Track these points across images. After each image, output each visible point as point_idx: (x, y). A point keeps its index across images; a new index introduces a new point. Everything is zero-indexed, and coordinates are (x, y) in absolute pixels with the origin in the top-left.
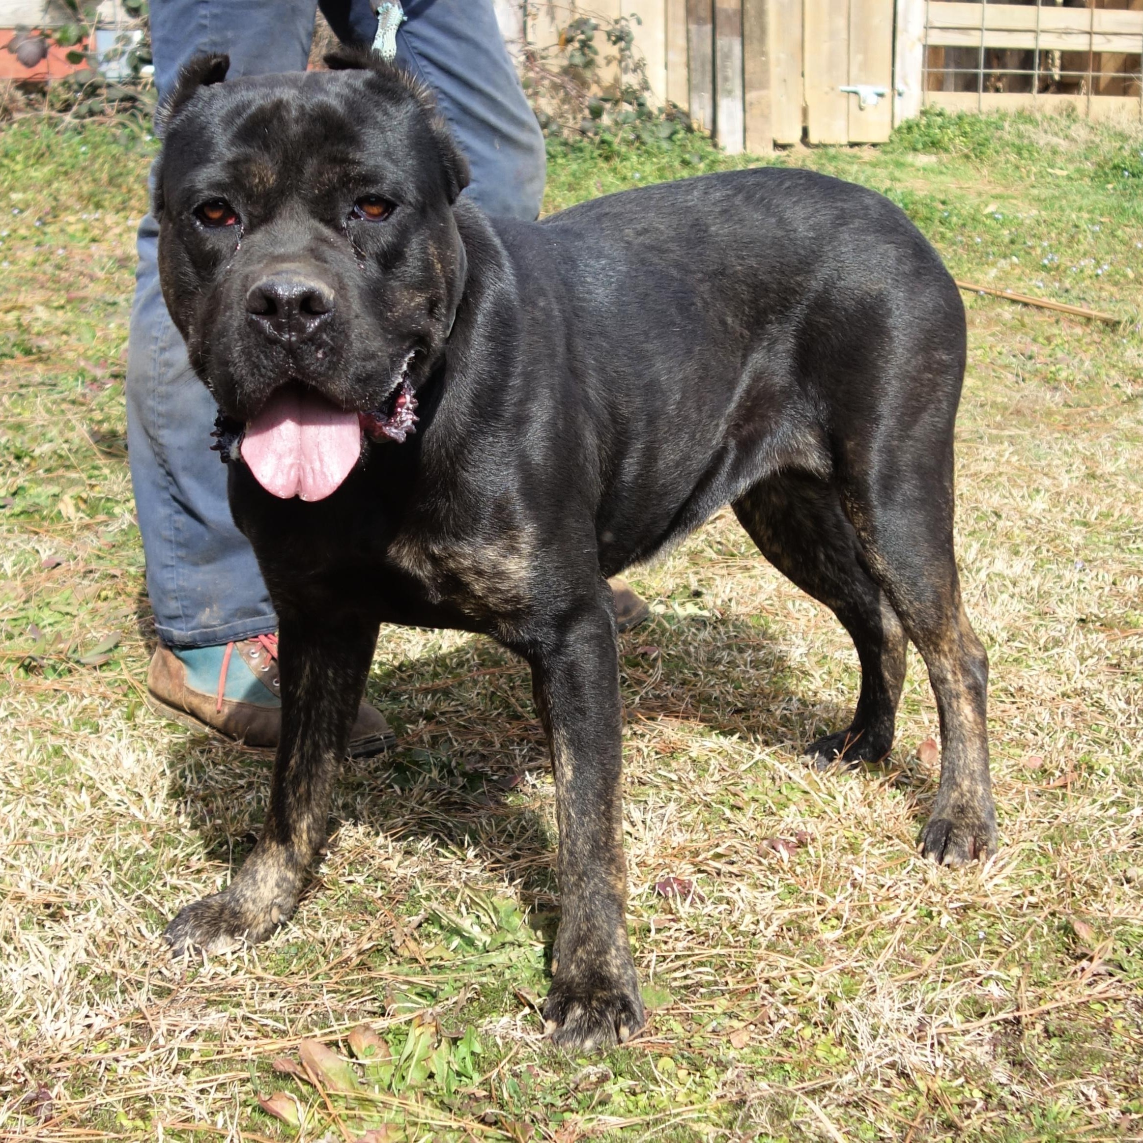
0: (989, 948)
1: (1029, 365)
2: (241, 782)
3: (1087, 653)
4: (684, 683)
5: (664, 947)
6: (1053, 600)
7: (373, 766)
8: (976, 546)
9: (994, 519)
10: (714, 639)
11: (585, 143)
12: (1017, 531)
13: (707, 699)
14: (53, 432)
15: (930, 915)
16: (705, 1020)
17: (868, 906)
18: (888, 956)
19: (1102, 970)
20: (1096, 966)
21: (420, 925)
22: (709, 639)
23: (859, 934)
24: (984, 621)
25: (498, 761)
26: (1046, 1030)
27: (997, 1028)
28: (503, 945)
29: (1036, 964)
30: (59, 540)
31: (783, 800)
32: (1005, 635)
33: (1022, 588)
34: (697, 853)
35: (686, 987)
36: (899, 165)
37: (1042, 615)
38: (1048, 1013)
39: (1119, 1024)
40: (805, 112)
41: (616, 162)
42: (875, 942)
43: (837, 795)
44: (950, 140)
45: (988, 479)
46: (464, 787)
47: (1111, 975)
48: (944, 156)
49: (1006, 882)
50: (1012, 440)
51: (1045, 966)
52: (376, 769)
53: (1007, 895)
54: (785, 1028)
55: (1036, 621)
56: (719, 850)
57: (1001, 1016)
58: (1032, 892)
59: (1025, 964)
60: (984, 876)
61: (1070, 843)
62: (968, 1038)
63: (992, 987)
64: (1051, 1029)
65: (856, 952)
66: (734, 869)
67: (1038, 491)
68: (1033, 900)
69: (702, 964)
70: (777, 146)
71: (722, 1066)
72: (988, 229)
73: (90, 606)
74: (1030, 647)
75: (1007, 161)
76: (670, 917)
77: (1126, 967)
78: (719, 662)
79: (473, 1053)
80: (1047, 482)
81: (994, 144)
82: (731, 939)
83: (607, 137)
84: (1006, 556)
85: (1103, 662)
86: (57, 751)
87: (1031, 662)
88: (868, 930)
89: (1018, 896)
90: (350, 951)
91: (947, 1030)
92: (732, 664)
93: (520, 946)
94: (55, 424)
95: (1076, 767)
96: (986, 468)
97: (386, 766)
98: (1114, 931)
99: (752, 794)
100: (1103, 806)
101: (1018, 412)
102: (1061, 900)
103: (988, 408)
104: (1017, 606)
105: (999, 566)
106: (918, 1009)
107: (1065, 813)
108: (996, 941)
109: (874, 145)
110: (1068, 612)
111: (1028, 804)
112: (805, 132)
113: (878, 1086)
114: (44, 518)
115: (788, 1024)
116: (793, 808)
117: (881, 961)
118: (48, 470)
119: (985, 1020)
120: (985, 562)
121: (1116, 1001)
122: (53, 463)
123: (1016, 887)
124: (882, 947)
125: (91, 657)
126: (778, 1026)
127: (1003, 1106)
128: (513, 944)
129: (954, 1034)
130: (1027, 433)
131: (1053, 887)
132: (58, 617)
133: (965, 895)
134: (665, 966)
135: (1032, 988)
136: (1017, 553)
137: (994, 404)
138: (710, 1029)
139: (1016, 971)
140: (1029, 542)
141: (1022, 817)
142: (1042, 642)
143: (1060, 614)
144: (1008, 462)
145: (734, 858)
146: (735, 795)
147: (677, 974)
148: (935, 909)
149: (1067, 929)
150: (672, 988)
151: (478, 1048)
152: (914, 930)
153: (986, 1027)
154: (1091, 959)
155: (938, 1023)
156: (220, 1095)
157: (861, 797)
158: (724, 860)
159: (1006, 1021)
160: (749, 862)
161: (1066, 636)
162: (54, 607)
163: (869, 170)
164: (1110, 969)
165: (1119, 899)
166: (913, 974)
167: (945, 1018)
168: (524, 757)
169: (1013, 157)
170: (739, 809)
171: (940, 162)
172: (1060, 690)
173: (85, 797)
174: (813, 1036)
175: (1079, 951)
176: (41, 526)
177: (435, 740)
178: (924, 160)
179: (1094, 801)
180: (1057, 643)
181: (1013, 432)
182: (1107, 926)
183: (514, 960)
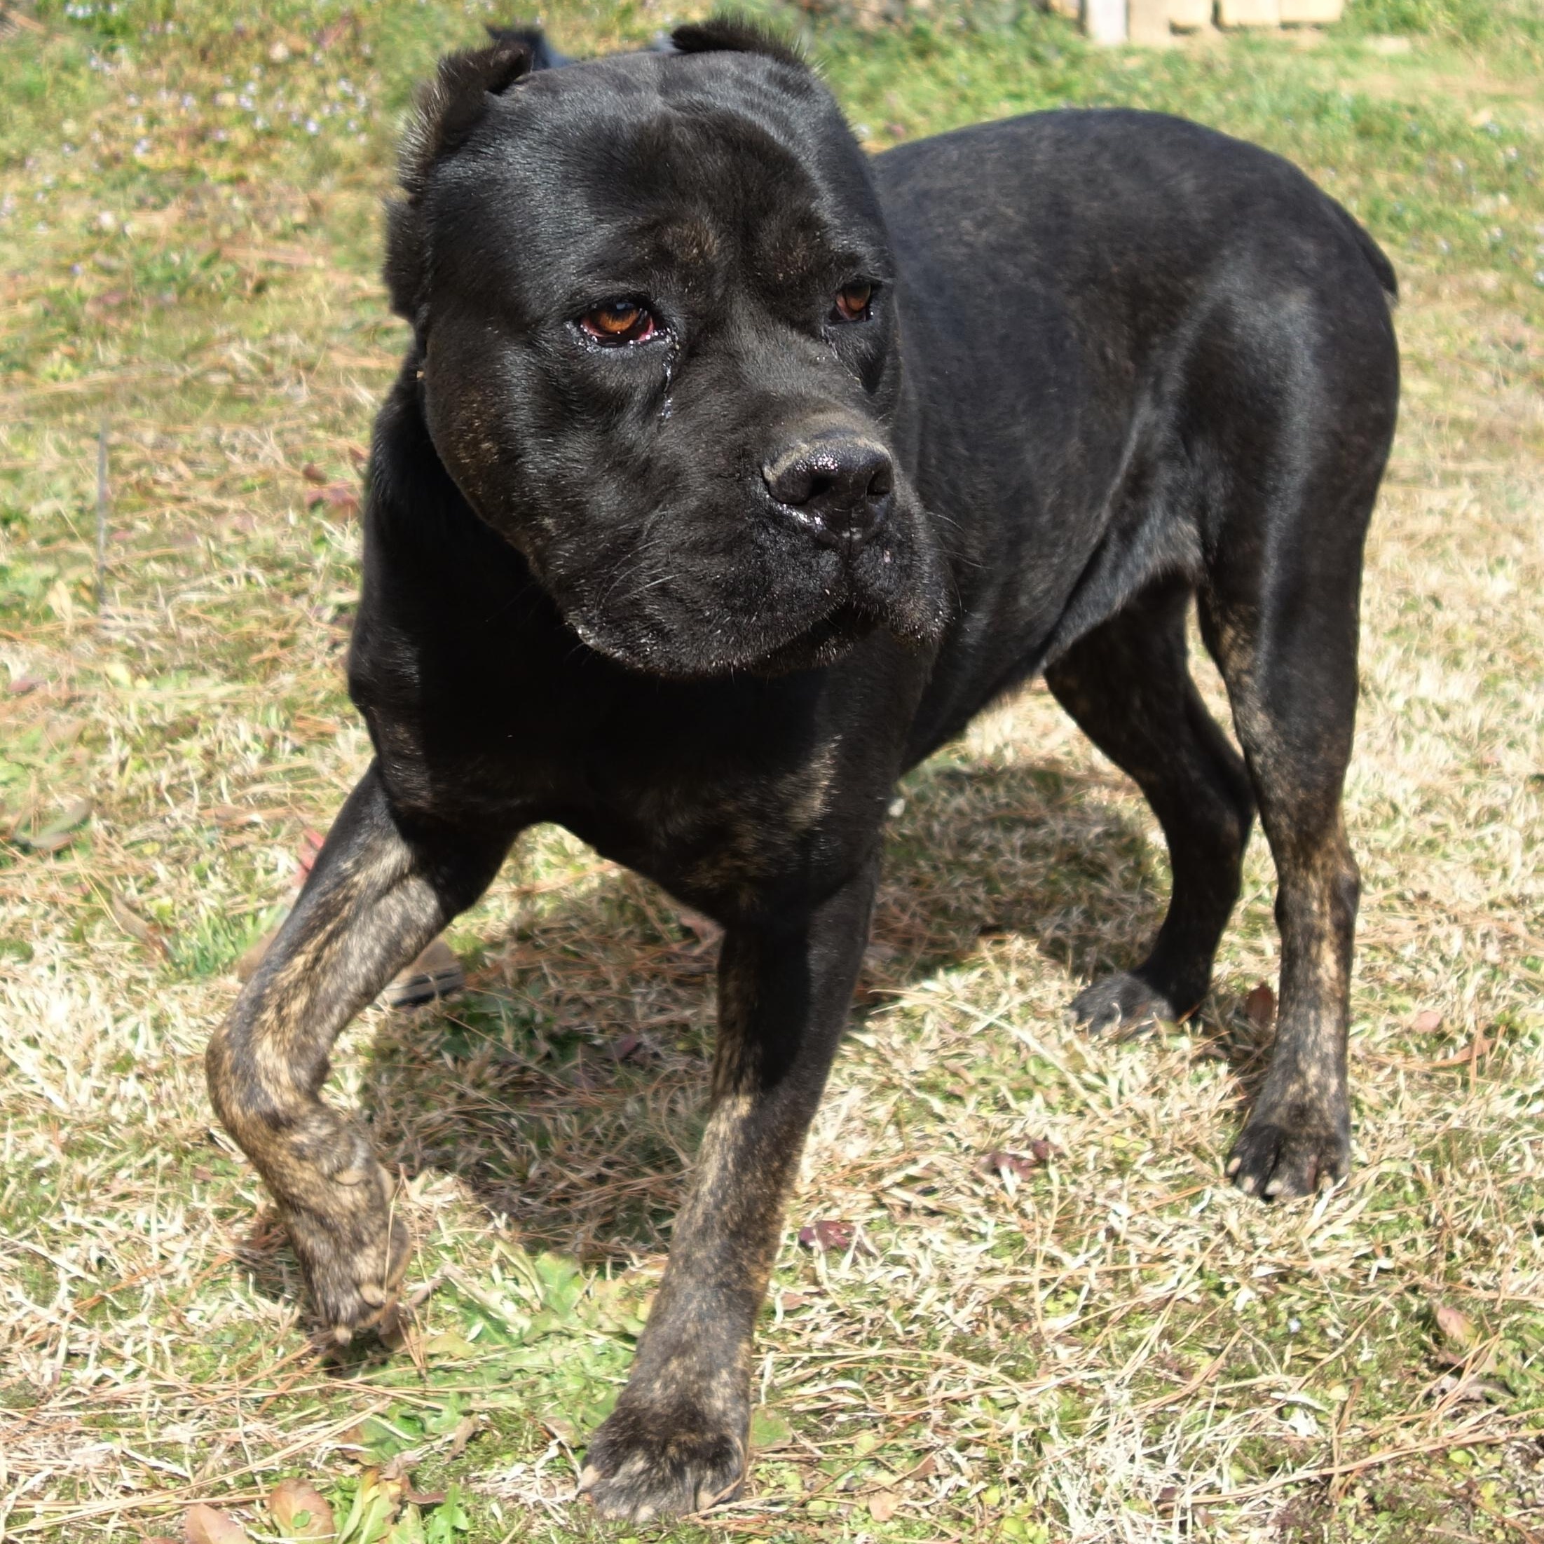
0: (1300, 1350)
1: (1517, 360)
4: (916, 882)
5: (794, 1341)
6: (1500, 744)
7: (418, 1021)
8: (1395, 653)
9: (1429, 608)
10: (974, 808)
11: (891, 33)
12: (1462, 628)
13: (943, 909)
14: (62, 483)
15: (1220, 1290)
16: (837, 1470)
17: (1127, 1272)
18: (1140, 1363)
19: (1475, 1392)
20: (1466, 1385)
21: (427, 1298)
22: (967, 808)
23: (1103, 1321)
24: (1387, 779)
25: (608, 1016)
26: (1371, 1499)
27: (1294, 1493)
28: (546, 1335)
29: (1371, 1380)
30: (42, 648)
31: (1030, 1085)
32: (1416, 802)
33: (1455, 724)
34: (878, 1175)
35: (817, 1412)
36: (1353, 54)
37: (1480, 767)
38: (1381, 1467)
39: (1489, 1490)
41: (935, 60)
42: (1123, 1337)
43: (1110, 1077)
44: (1430, 15)
45: (1430, 543)
46: (548, 1056)
47: (1489, 1401)
48: (1421, 41)
49: (1350, 1231)
50: (1476, 479)
51: (1384, 1384)
52: (424, 1026)
53: (1346, 1255)
54: (959, 1488)
55: (1470, 777)
56: (913, 1170)
57: (1301, 1473)
58: (1388, 1251)
59: (1353, 1378)
60: (1314, 1221)
61: (1459, 1163)
62: (1245, 1510)
63: (1297, 1417)
64: (1379, 1498)
65: (1093, 1353)
66: (931, 1202)
67: (1501, 562)
68: (1386, 1263)
69: (847, 1374)
70: (1176, 30)
72: (1476, 149)
73: (66, 754)
74: (1452, 823)
75: (1515, 45)
76: (813, 1289)
77: (1515, 1384)
78: (971, 847)
79: (456, 1530)
80: (1518, 547)
81: (1495, 21)
82: (899, 1330)
83: (923, 23)
84: (1438, 671)
87: (1450, 849)
88: (1116, 1316)
89: (1365, 1257)
91: (1212, 1498)
92: (993, 850)
93: (570, 1337)
94: (66, 469)
95: (1489, 1032)
96: (1429, 525)
97: (438, 1022)
98: (1505, 1323)
99: (982, 1073)
100: (1522, 1100)
101: (1490, 434)
102: (1430, 1266)
103: (1445, 429)
104: (1443, 754)
105: (1426, 686)
106: (1171, 1459)
107: (1462, 1110)
108: (1315, 1339)
109: (1318, 27)
110: (1519, 763)
111: (1404, 1096)
112: (1216, 10)
114: (25, 615)
115: (963, 1482)
116: (1038, 1099)
117: (1127, 1371)
118: (46, 541)
119: (1276, 1480)
120: (1405, 680)
121: (1491, 1447)
122: (53, 531)
123: (1362, 1242)
124: (1132, 1345)
125: (47, 839)
126: (948, 1483)
128: (560, 1333)
129: (1223, 1505)
130: (1500, 467)
131: (1421, 1243)
132: (17, 771)
133: (1280, 1255)
134: (789, 1374)
135: (1361, 1422)
136: (1457, 663)
137: (1456, 423)
138: (841, 1484)
139: (1339, 1392)
140: (1481, 644)
141: (1393, 1116)
142: (1471, 815)
143: (1507, 768)
144: (1465, 515)
145: (937, 1182)
146: (955, 1074)
147: (808, 1390)
148: (1228, 1280)
149: (1427, 1319)
150: (793, 1414)
151: (463, 1523)
152: (1191, 1316)
153: (1277, 1491)
154: (1458, 1373)
155: (1197, 1484)
157: (1146, 1080)
158: (919, 1186)
159: (1309, 1482)
160: (958, 1190)
161: (1508, 805)
162: (11, 756)
163: (1307, 63)
164: (1489, 1390)
165: (1524, 1263)
166: (1175, 1395)
167: (1210, 1475)
168: (651, 1006)
169: (1522, 39)
170: (959, 1098)
171: (1415, 49)
172: (1486, 898)
174: (1002, 1502)
175: (1442, 1359)
176: (19, 627)
177: (523, 976)
178: (1392, 45)
179: (1510, 1092)
180: (1494, 815)
181: (1479, 465)
182: (1492, 1315)
183: (557, 1361)
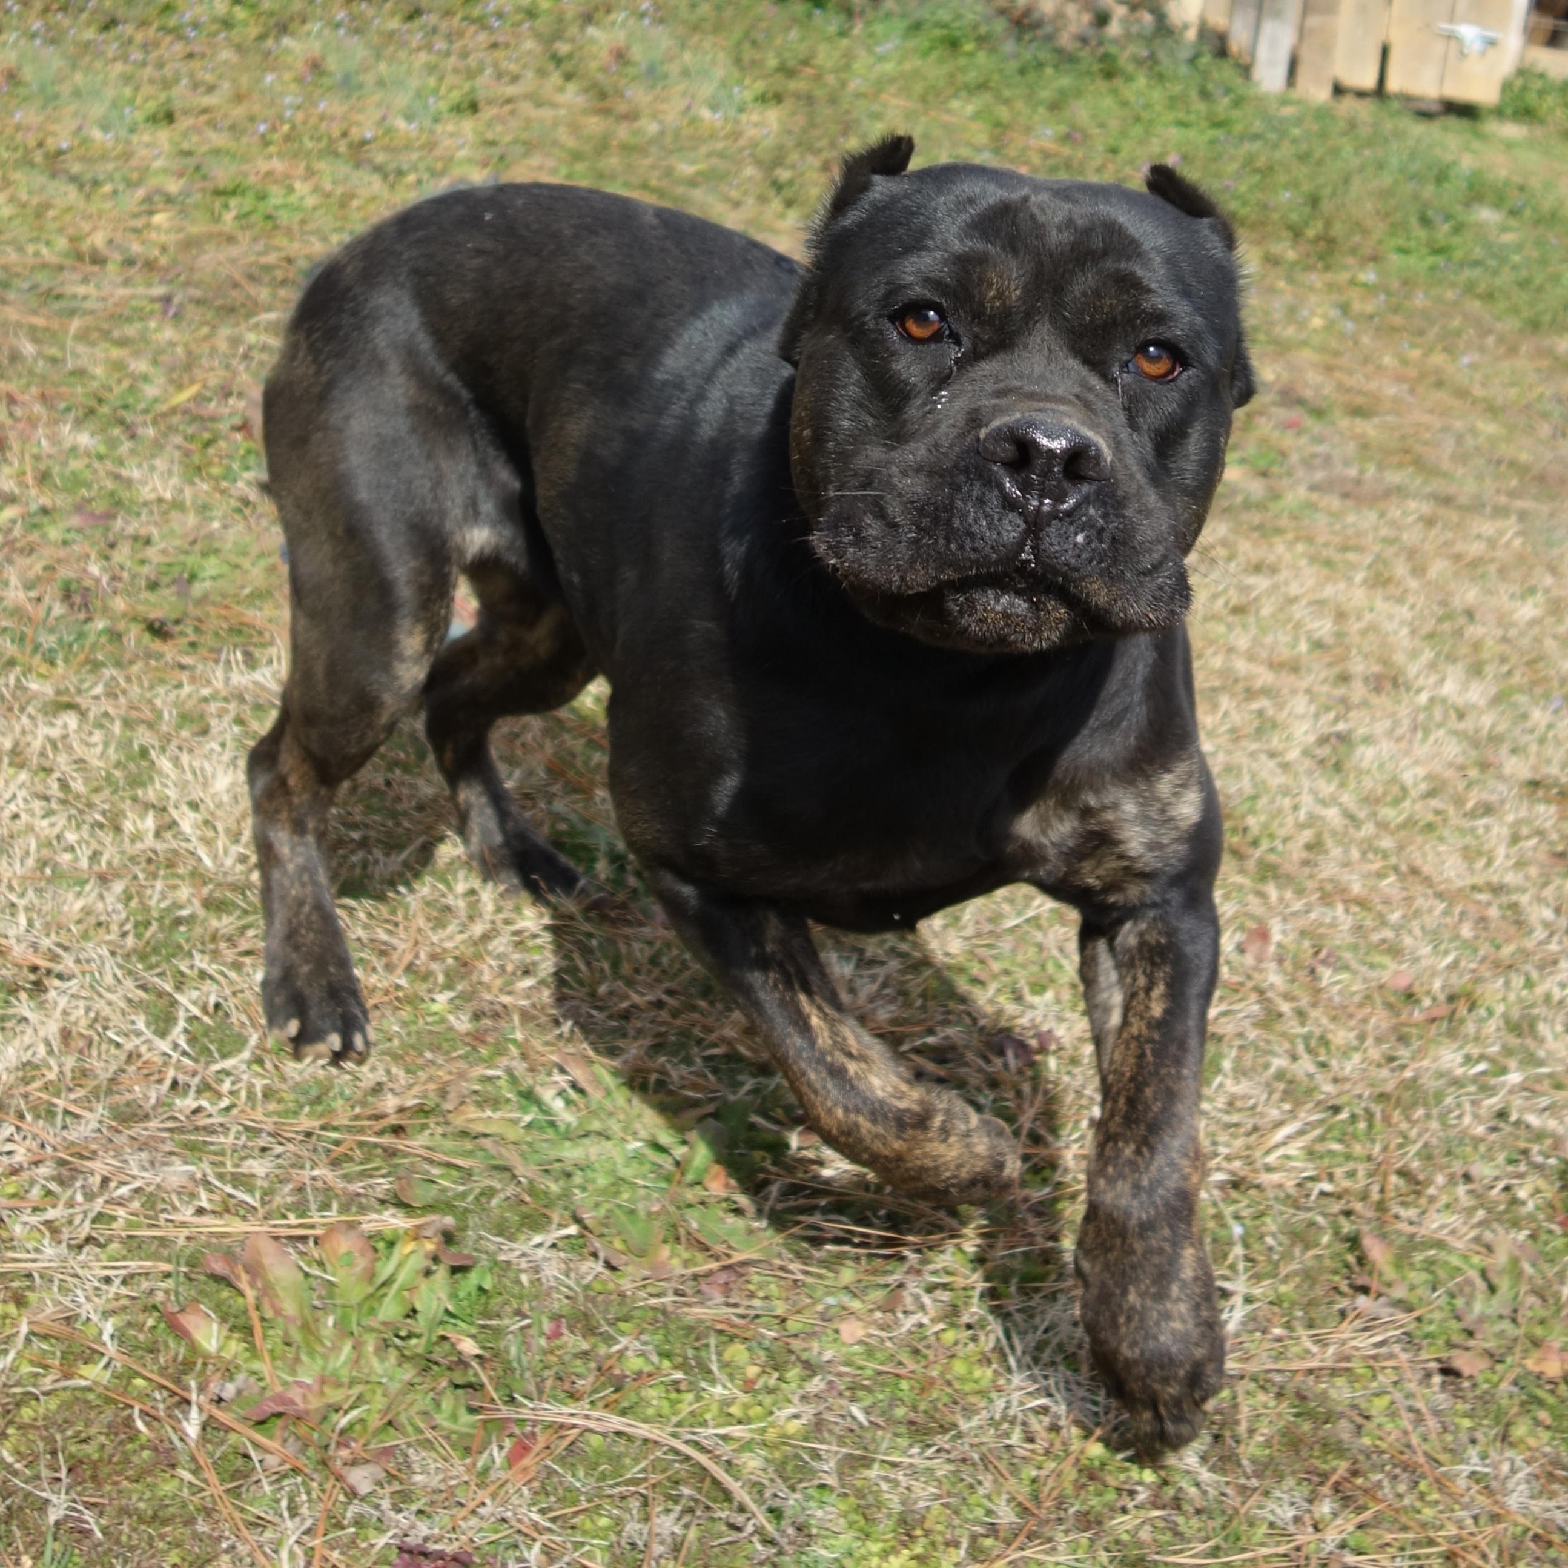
2: (356, 835)
3: (1525, 831)
6: (1505, 748)
8: (1428, 655)
9: (1462, 620)
11: (1084, 54)
12: (1489, 643)
16: (818, 1294)
19: (1385, 1315)
20: (1377, 1306)
28: (588, 1133)
31: (1045, 981)
32: (1423, 787)
33: (1467, 725)
37: (1484, 766)
40: (1385, 53)
41: (1118, 82)
44: (1549, 110)
45: (1473, 564)
48: (1539, 131)
49: (1300, 1154)
50: (1523, 516)
53: (1294, 1175)
54: (921, 1325)
55: (1473, 773)
58: (1331, 1176)
61: (1406, 1109)
66: (941, 1070)
67: (1532, 590)
68: (1327, 1187)
70: (1338, 89)
71: (811, 1368)
74: (1451, 811)
79: (480, 1289)
80: (1549, 580)
83: (1113, 49)
84: (1462, 676)
85: (1544, 847)
86: (144, 752)
87: (1446, 833)
89: (1310, 1179)
90: (390, 1103)
93: (608, 1138)
95: (1452, 998)
96: (1476, 549)
98: (1421, 1256)
99: (1006, 965)
101: (1542, 478)
102: (1365, 1196)
103: (1503, 467)
104: (1453, 750)
105: (1449, 688)
110: (1518, 768)
111: (1370, 1042)
112: (1382, 77)
113: (1016, 1438)
115: (925, 1320)
116: (1050, 994)
120: (1432, 680)
123: (1311, 1166)
126: (912, 1319)
127: (1177, 1503)
128: (599, 1134)
130: (1545, 508)
131: (1361, 1174)
133: (1236, 1165)
136: (1479, 672)
137: (1513, 464)
140: (1503, 659)
141: (1356, 1059)
142: (1470, 805)
143: (1507, 770)
144: (1508, 545)
145: (950, 1053)
146: (982, 962)
149: (1354, 1242)
151: (488, 1284)
154: (1374, 1296)
156: (124, 1291)
158: (934, 1055)
161: (1502, 802)
172: (1469, 881)
173: (150, 823)
174: (956, 1343)
175: (1362, 1281)
180: (1488, 809)
181: (1528, 504)
182: (1411, 1247)
183: (593, 1157)
